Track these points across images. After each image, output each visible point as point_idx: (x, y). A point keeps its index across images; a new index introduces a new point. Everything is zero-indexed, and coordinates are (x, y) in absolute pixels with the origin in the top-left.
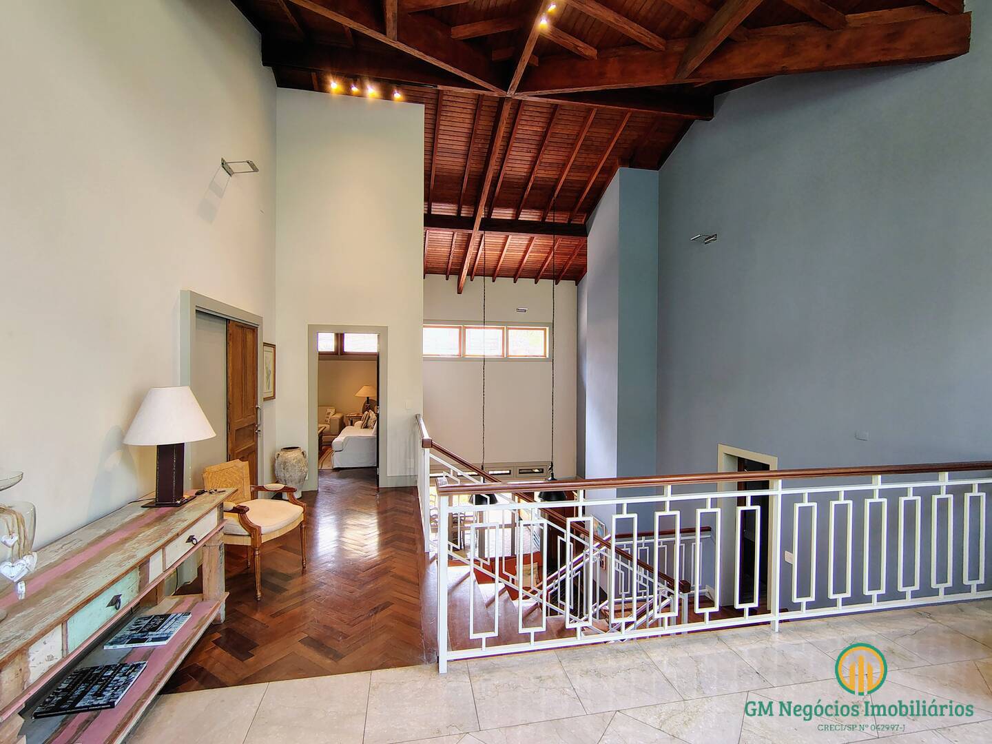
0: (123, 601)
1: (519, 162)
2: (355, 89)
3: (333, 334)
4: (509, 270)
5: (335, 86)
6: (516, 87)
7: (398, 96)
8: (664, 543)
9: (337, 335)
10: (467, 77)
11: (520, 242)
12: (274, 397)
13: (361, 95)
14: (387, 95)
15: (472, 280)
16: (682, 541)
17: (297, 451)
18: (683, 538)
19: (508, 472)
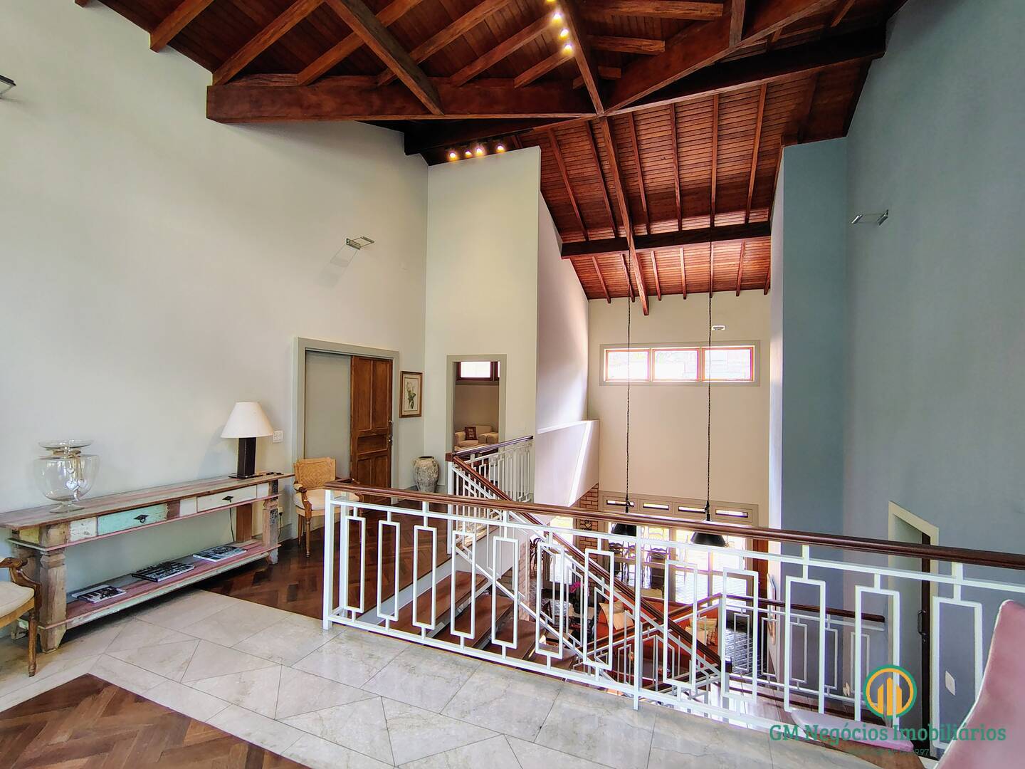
0: (148, 520)
1: (657, 172)
2: (468, 154)
3: (489, 363)
4: (701, 284)
5: (453, 156)
6: (601, 105)
7: (500, 149)
8: (833, 626)
9: (492, 363)
10: (551, 116)
11: (699, 253)
12: (419, 415)
13: (473, 156)
14: (491, 151)
15: (660, 300)
16: (863, 631)
17: (430, 459)
18: (865, 627)
19: (667, 507)
